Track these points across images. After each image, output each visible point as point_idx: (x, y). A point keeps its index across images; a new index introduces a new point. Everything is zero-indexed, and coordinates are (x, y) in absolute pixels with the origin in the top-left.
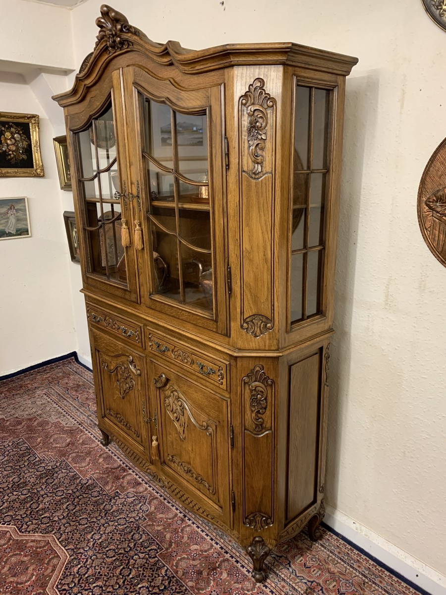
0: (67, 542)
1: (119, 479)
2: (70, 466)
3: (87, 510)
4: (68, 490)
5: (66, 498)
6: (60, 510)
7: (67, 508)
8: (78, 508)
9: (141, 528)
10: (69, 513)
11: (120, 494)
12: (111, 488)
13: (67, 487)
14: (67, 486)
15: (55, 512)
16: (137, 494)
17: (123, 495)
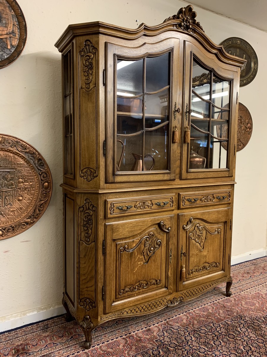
1: (141, 339)
9: (196, 329)
11: (159, 339)
12: (151, 344)
16: (160, 331)
17: (159, 338)
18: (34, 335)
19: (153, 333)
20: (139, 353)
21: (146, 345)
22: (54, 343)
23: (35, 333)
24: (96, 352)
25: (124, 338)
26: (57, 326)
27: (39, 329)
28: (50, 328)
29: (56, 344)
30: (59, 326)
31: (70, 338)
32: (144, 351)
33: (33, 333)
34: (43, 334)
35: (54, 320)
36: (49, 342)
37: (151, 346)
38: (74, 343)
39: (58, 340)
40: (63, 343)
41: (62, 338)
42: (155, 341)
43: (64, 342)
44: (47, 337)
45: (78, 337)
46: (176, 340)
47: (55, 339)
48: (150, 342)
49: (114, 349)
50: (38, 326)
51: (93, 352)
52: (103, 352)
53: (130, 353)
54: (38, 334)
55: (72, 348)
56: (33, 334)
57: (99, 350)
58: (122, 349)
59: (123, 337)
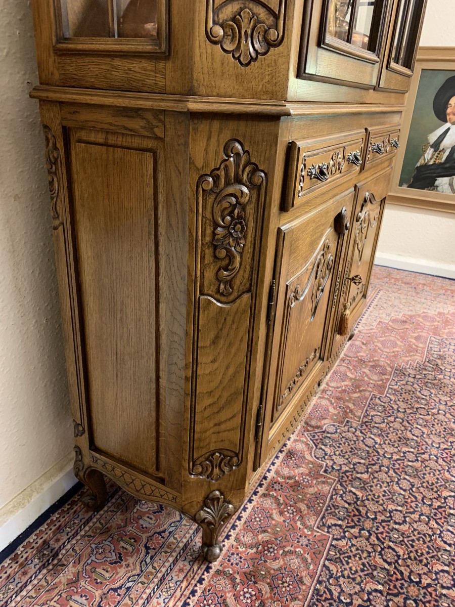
0: (447, 485)
1: (296, 482)
2: (315, 589)
3: (385, 491)
4: (373, 545)
5: (390, 538)
6: (415, 530)
7: (405, 522)
8: (391, 507)
9: (364, 420)
10: (410, 513)
11: (327, 466)
12: (323, 483)
13: (369, 553)
14: (365, 555)
15: (424, 535)
16: (312, 448)
17: (325, 464)
18: (32, 593)
19: (304, 457)
20: (324, 514)
21: (318, 490)
22: (115, 590)
23: (29, 587)
24: (241, 558)
25: (264, 495)
26: (78, 537)
27: (33, 570)
28: (63, 551)
29: (120, 588)
30: (83, 533)
31: (143, 553)
32: (326, 505)
33: (21, 590)
34: (57, 580)
35: (52, 521)
36: (98, 594)
37: (328, 488)
38: (167, 561)
39: (117, 573)
40: (138, 575)
41: (123, 563)
42: (323, 474)
43: (138, 571)
44: (77, 581)
45: (163, 540)
46: (354, 454)
47: (107, 575)
48: (319, 480)
49: (269, 530)
50: (21, 560)
51: (232, 561)
52: (255, 550)
53: (307, 521)
54: (42, 586)
55: (175, 578)
56: (24, 593)
57: (240, 549)
58: (284, 521)
59: (261, 493)
